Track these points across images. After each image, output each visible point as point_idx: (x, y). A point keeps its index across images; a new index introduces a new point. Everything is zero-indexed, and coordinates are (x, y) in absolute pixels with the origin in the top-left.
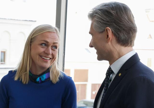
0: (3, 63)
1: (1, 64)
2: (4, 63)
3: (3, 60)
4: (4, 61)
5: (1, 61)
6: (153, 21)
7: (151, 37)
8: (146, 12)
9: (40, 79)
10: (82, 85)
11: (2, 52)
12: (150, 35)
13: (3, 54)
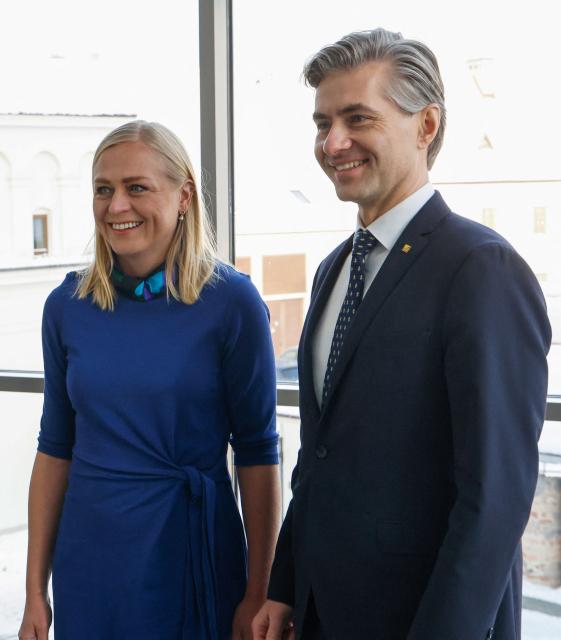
0: (44, 250)
1: (36, 254)
2: (47, 252)
3: (41, 243)
4: (46, 245)
5: (35, 247)
6: (492, 96)
7: (489, 144)
8: (471, 67)
9: (147, 287)
10: (286, 301)
11: (36, 218)
12: (486, 139)
13: (39, 223)
